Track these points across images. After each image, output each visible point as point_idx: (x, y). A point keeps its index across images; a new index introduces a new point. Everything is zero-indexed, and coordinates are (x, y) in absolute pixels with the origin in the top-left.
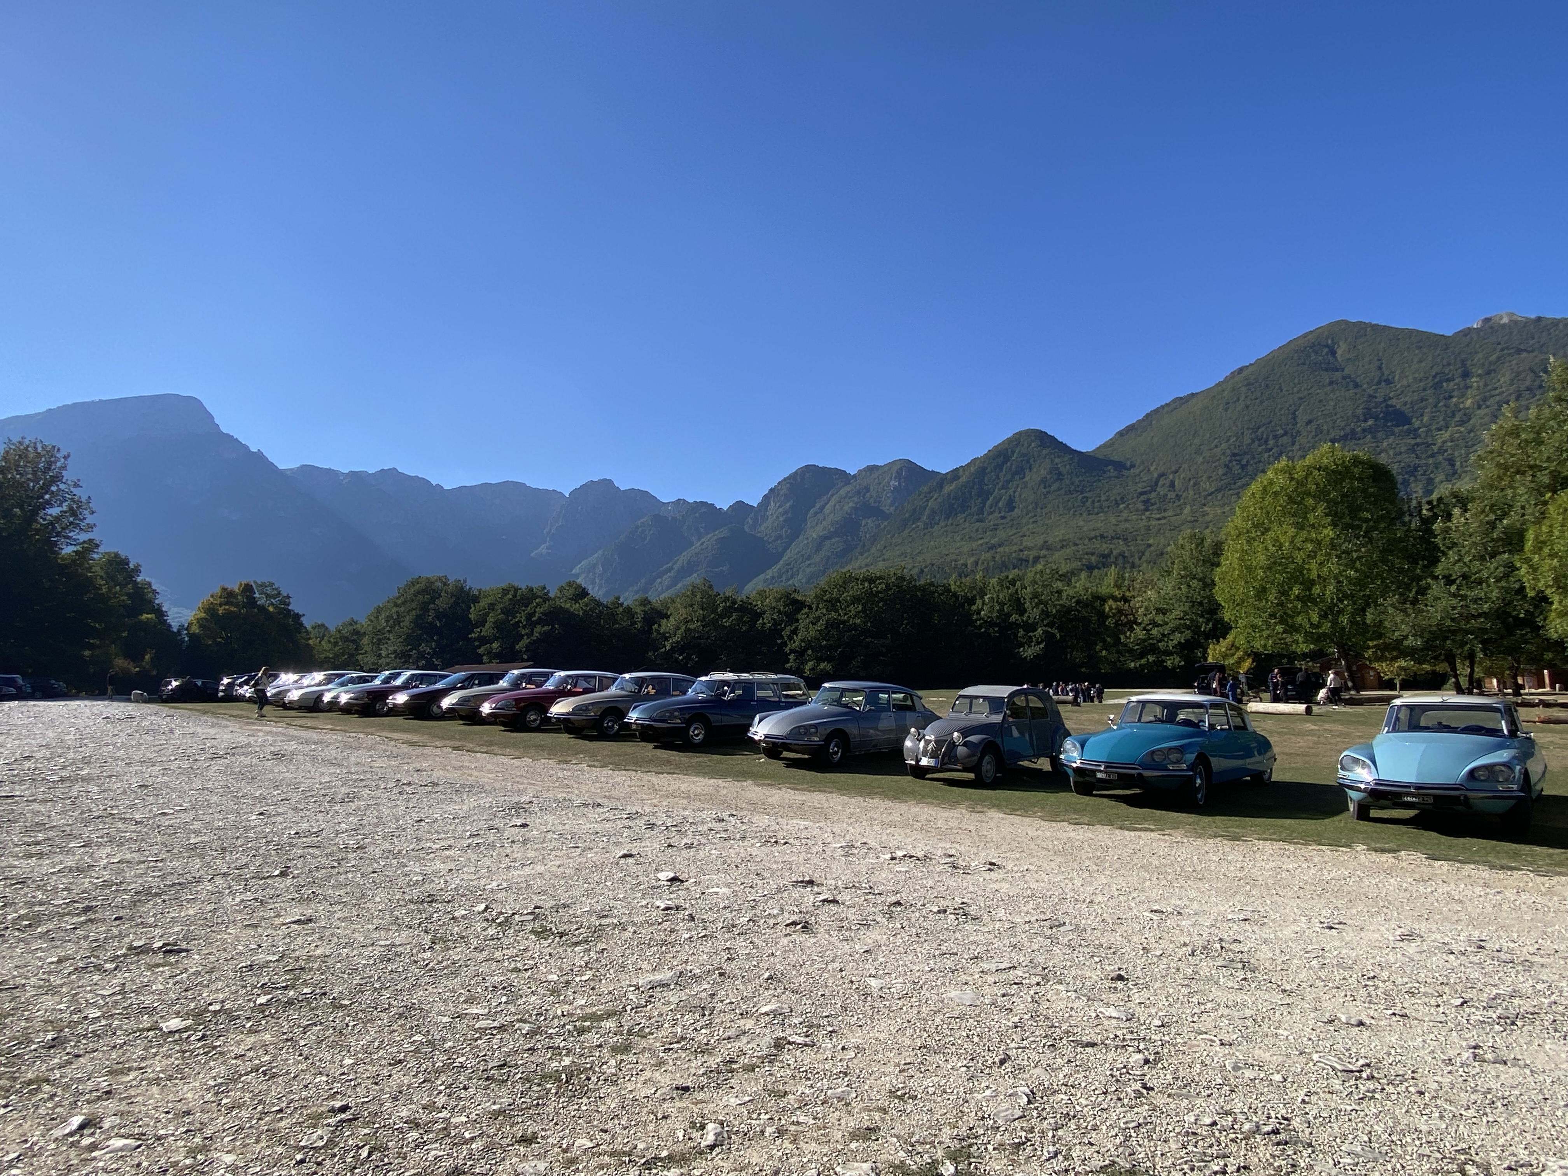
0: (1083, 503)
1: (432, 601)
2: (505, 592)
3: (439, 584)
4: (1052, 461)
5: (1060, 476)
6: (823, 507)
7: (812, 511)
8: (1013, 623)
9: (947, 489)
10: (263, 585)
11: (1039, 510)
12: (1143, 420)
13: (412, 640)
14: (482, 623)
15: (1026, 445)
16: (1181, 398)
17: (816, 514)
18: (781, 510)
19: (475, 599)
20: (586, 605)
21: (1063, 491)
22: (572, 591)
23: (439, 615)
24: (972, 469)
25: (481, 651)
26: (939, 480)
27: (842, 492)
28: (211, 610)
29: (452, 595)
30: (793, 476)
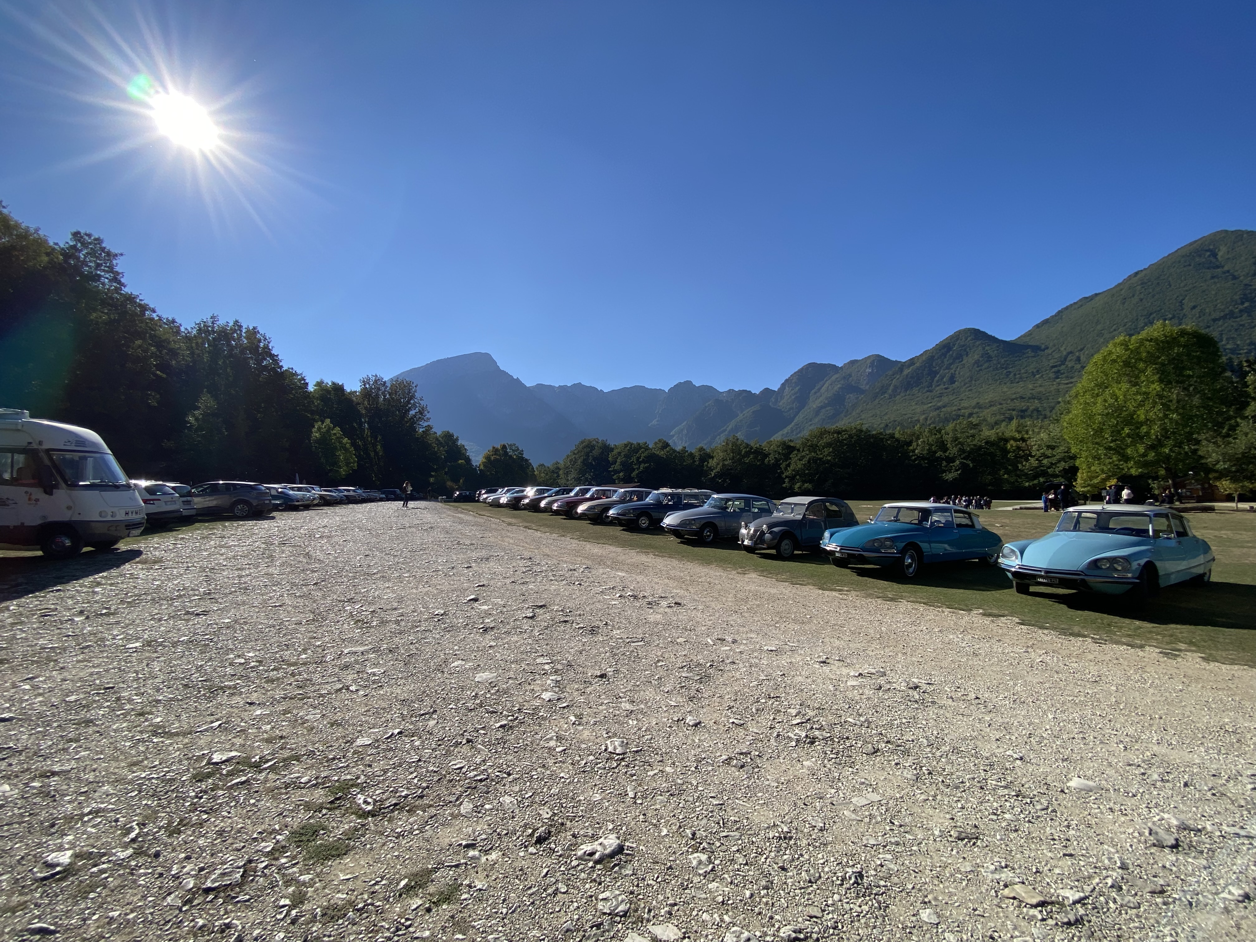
0: (1008, 375)
1: (591, 451)
2: (626, 446)
3: (594, 442)
4: (984, 348)
5: (989, 358)
6: (819, 389)
7: (813, 391)
8: (938, 458)
9: (906, 372)
10: (510, 445)
11: (973, 382)
12: (1055, 315)
13: (582, 472)
14: (615, 462)
15: (964, 339)
16: (1087, 298)
17: (815, 393)
18: (793, 392)
19: (612, 450)
20: (668, 452)
21: (991, 369)
22: (661, 444)
23: (595, 459)
24: (924, 358)
25: (615, 477)
26: (901, 366)
27: (834, 378)
28: (488, 458)
29: (601, 448)
30: (801, 371)
